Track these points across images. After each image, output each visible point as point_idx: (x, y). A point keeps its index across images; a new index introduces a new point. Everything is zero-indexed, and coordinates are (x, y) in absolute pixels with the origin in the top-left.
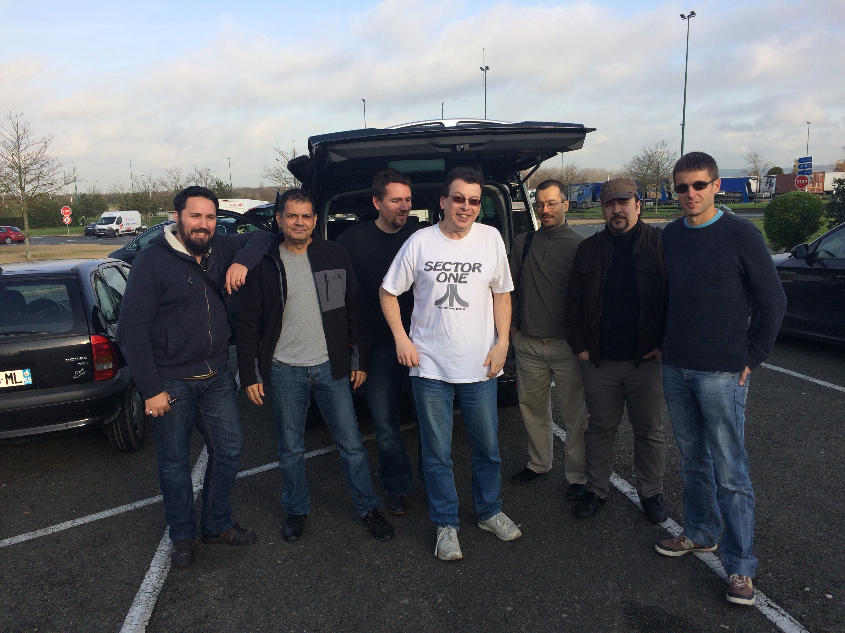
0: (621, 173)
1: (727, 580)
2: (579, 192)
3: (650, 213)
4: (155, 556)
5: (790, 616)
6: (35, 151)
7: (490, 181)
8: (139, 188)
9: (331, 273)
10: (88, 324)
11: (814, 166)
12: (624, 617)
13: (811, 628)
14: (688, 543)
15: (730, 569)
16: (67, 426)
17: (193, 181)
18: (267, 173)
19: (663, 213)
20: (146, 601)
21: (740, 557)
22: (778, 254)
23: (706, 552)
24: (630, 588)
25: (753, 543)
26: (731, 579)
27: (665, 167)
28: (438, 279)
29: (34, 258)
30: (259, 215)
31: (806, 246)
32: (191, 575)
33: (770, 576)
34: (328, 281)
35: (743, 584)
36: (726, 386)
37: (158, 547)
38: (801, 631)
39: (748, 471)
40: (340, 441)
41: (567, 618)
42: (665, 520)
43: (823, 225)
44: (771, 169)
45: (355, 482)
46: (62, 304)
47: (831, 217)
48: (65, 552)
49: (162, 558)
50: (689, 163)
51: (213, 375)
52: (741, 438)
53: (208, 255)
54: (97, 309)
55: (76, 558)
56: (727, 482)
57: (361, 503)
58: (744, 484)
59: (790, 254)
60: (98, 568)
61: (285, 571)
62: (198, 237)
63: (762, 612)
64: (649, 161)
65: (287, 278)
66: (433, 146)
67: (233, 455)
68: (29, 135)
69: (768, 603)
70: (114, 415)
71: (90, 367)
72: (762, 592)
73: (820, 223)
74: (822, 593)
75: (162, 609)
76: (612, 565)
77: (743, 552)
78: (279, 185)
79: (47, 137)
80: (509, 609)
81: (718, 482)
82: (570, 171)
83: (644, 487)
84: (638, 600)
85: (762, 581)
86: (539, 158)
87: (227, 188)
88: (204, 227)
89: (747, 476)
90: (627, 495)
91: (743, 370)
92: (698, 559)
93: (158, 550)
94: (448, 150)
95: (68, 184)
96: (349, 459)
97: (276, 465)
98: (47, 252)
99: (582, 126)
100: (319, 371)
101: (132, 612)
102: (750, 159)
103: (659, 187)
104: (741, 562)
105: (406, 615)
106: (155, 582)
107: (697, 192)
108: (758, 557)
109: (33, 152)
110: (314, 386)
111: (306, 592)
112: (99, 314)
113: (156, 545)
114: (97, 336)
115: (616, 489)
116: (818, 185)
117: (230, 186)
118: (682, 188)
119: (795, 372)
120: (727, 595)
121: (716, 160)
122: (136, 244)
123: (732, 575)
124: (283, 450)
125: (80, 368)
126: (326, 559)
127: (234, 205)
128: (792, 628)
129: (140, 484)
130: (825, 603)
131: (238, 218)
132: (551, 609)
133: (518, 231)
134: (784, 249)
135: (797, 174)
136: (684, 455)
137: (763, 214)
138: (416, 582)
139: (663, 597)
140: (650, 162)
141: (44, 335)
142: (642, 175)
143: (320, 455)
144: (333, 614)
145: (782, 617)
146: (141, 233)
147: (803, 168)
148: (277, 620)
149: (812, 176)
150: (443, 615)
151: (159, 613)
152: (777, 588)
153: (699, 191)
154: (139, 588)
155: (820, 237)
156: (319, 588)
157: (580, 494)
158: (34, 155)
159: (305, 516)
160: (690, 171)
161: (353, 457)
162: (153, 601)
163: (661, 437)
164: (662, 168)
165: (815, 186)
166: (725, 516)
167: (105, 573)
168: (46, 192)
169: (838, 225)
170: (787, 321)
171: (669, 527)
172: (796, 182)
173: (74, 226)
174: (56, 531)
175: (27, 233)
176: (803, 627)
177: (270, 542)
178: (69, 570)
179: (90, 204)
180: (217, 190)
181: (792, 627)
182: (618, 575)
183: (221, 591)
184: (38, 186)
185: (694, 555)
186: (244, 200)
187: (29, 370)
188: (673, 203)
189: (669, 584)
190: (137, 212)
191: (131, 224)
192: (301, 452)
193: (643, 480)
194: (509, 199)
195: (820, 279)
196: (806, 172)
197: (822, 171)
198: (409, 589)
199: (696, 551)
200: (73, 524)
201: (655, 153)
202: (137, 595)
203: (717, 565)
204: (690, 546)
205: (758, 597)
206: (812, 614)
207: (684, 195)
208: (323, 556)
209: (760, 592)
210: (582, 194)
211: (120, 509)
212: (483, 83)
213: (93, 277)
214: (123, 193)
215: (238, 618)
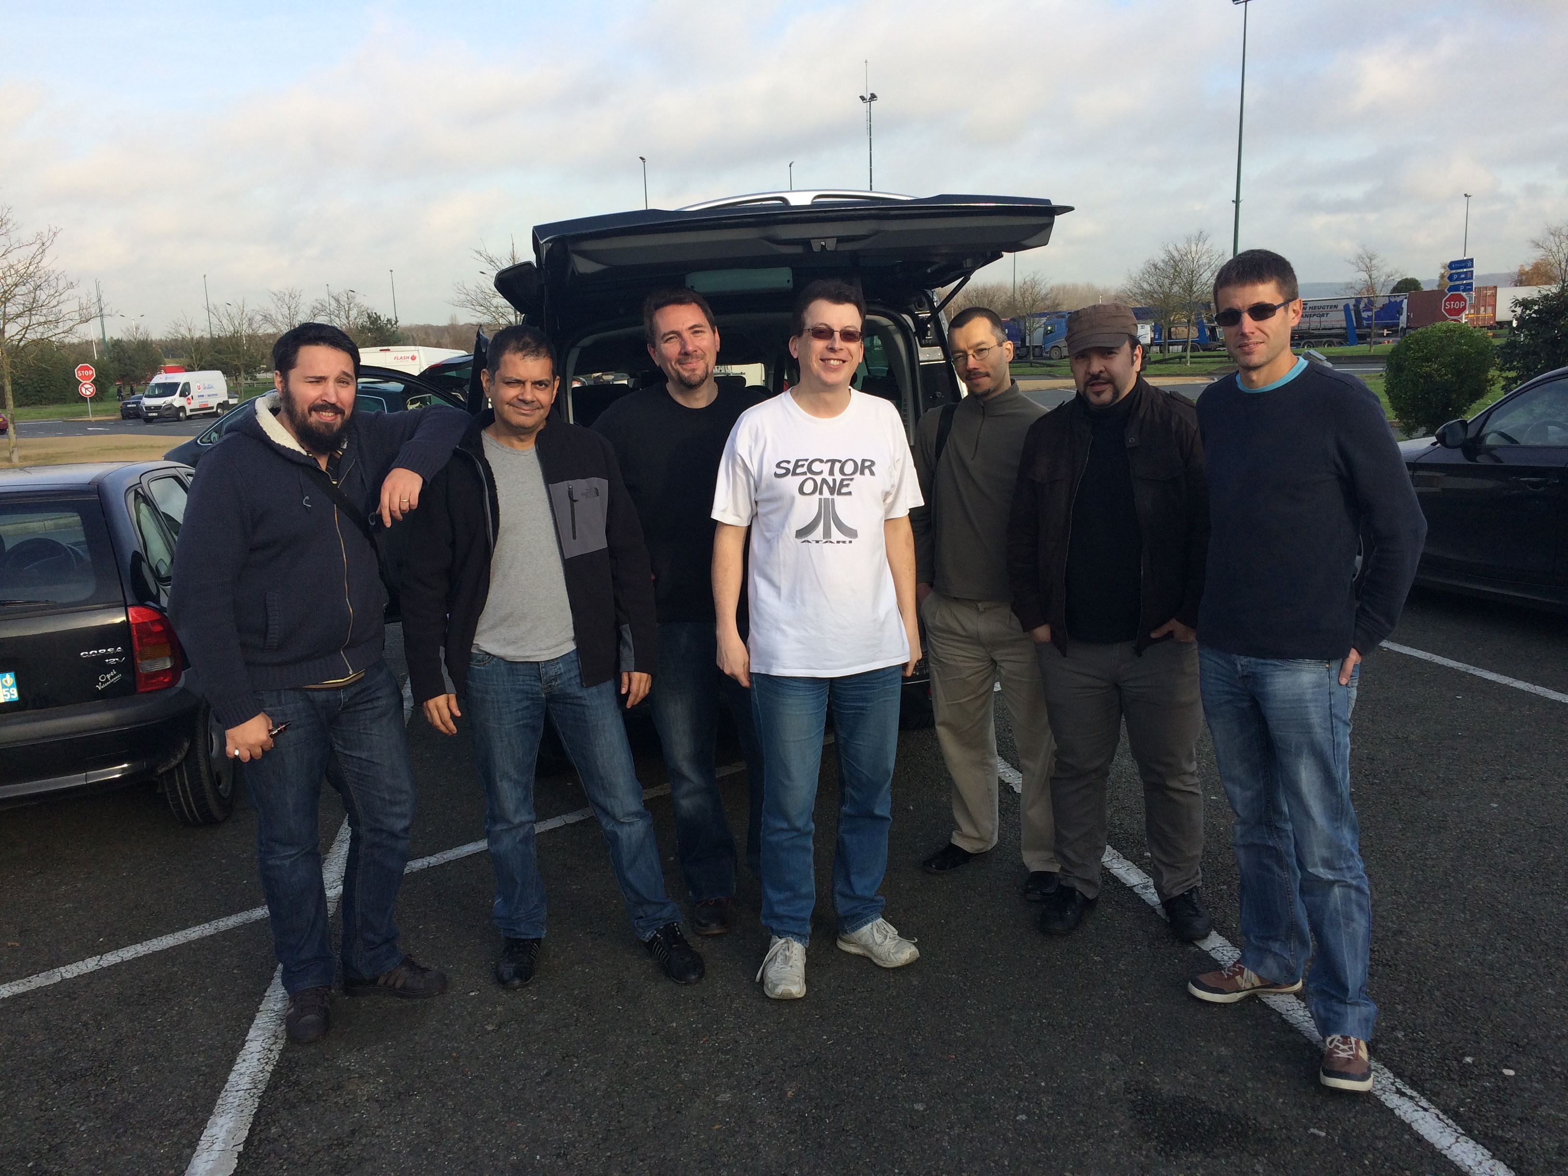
0: (1124, 291)
1: (1321, 1045)
2: (1046, 328)
3: (1176, 366)
4: (255, 1022)
5: (1437, 1111)
6: (22, 259)
7: (877, 308)
8: (223, 328)
9: (580, 485)
10: (122, 585)
11: (1478, 277)
12: (1131, 1117)
13: (1476, 1132)
14: (1249, 978)
15: (1326, 1026)
16: (86, 778)
17: (323, 314)
18: (463, 297)
19: (1201, 365)
20: (239, 1106)
21: (1342, 1002)
22: (1411, 439)
23: (1282, 993)
24: (1142, 1063)
25: (1367, 975)
26: (1328, 1044)
27: (1203, 281)
28: (801, 491)
29: (25, 463)
30: (448, 376)
31: (1464, 424)
32: (324, 1055)
33: (1400, 1036)
34: (575, 501)
35: (1351, 1053)
36: (1314, 687)
37: (260, 1003)
38: (1458, 1137)
39: (1357, 843)
40: (601, 799)
41: (1027, 1121)
42: (1205, 936)
43: (1494, 384)
44: (1399, 283)
45: (630, 875)
46: (73, 547)
47: (1509, 370)
48: (85, 1018)
49: (269, 1024)
50: (1241, 270)
51: (355, 679)
52: (1344, 782)
53: (341, 453)
54: (138, 558)
55: (107, 1027)
56: (1319, 864)
57: (641, 914)
58: (1350, 868)
59: (1434, 439)
60: (149, 1045)
61: (501, 1045)
62: (322, 421)
63: (1386, 1104)
64: (1175, 269)
65: (499, 495)
66: (769, 244)
67: (399, 829)
68: (11, 230)
69: (1397, 1088)
70: (175, 757)
71: (128, 667)
72: (1386, 1066)
73: (1489, 381)
74: (1495, 1067)
75: (269, 1120)
76: (1109, 1021)
77: (1350, 994)
78: (486, 319)
79: (46, 233)
80: (920, 1107)
81: (1302, 866)
82: (1028, 289)
83: (1166, 876)
84: (1157, 1087)
85: (1384, 1047)
86: (968, 263)
87: (389, 326)
88: (333, 400)
89: (1356, 853)
90: (1135, 889)
91: (1345, 656)
92: (1266, 1007)
93: (260, 1009)
94: (798, 250)
95: (87, 321)
96: (619, 834)
97: (482, 845)
98: (50, 451)
99: (1048, 201)
100: (560, 669)
101: (212, 1127)
102: (1361, 264)
103: (1193, 317)
104: (1347, 1013)
105: (727, 1122)
106: (255, 1070)
107: (1256, 323)
108: (1375, 1000)
109: (19, 261)
110: (552, 698)
111: (539, 1084)
112: (144, 566)
113: (257, 1000)
114: (141, 609)
115: (1116, 879)
116: (1485, 311)
117: (393, 323)
118: (1232, 317)
119: (1444, 657)
120: (1321, 1074)
121: (1293, 265)
122: (216, 433)
123: (1329, 1036)
124: (495, 819)
125: (108, 668)
126: (577, 1020)
127: (401, 358)
128: (1441, 1133)
129: (228, 886)
130: (1500, 1083)
131: (407, 383)
132: (997, 1106)
133: (932, 401)
134: (1423, 430)
135: (1446, 290)
136: (1238, 816)
137: (1385, 365)
138: (747, 1061)
139: (1203, 1079)
140: (1176, 271)
141: (39, 608)
142: (1162, 296)
143: (567, 825)
144: (591, 1124)
145: (1422, 1113)
146: (226, 412)
147: (1457, 280)
148: (485, 1136)
149: (1474, 293)
150: (796, 1121)
151: (263, 1128)
152: (1412, 1059)
153: (1261, 322)
154: (226, 1081)
155: (1490, 406)
156: (564, 1076)
157: (1050, 890)
158: (21, 267)
159: (538, 941)
160: (1244, 285)
161: (626, 829)
162: (252, 1106)
163: (1194, 784)
164: (1199, 281)
165: (1478, 313)
166: (1317, 929)
167: (161, 1056)
168: (46, 337)
169: (1521, 384)
170: (1427, 563)
171: (1214, 949)
172: (1444, 305)
173: (101, 400)
174: (68, 977)
175: (12, 415)
176: (1460, 1130)
177: (472, 991)
178: (94, 1049)
179: (130, 358)
180: (370, 330)
181: (1442, 1130)
182: (1120, 1041)
183: (380, 1084)
184: (29, 326)
185: (1260, 1000)
186: (420, 348)
187: (13, 674)
188: (1220, 346)
189: (1215, 1054)
190: (218, 374)
191: (209, 396)
192: (528, 822)
193: (1164, 864)
194: (914, 342)
195: (1489, 484)
196: (1462, 287)
197: (1492, 285)
198: (733, 1075)
199: (1262, 993)
200: (101, 963)
201: (1186, 255)
202: (221, 1096)
203: (1301, 1018)
204: (1253, 984)
205: (1378, 1077)
206: (1477, 1106)
207: (1233, 330)
208: (571, 1015)
209: (1383, 1066)
210: (1051, 332)
211: (189, 932)
212: (866, 125)
213: (132, 496)
214: (192, 338)
215: (413, 1135)
